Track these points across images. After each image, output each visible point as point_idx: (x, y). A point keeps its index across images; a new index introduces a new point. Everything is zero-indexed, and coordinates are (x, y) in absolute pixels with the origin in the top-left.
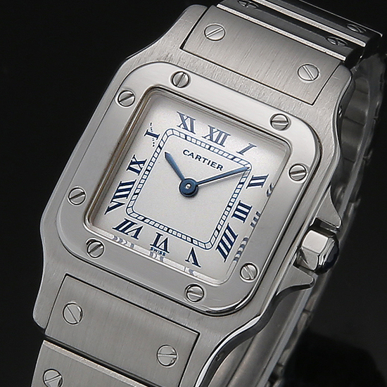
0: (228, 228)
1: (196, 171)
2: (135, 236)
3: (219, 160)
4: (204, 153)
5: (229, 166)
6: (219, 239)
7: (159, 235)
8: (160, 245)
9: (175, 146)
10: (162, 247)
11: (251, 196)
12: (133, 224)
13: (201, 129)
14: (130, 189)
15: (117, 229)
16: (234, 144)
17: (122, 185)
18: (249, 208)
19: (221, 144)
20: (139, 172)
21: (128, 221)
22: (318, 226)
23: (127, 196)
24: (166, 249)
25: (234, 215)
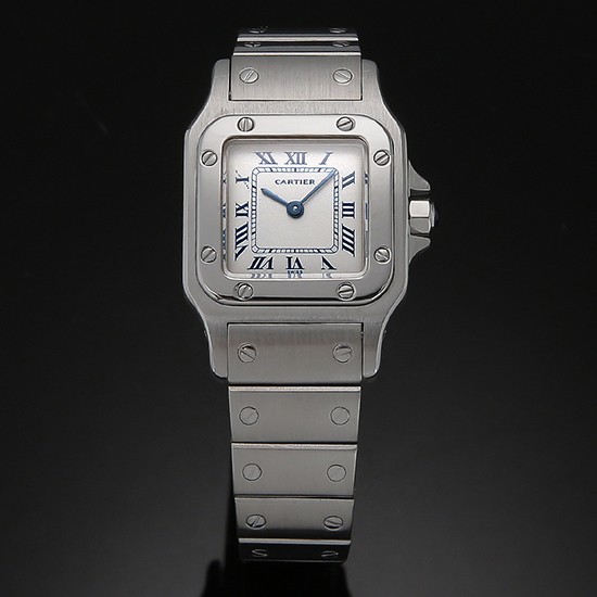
0: (344, 228)
1: (294, 194)
2: (270, 267)
3: (308, 176)
4: (293, 176)
5: (319, 178)
6: (341, 241)
7: (289, 259)
8: (294, 266)
9: (266, 181)
10: (297, 266)
11: (350, 194)
12: (263, 258)
13: (281, 159)
14: (246, 232)
15: (252, 268)
16: (313, 158)
17: (237, 231)
18: (353, 205)
19: (303, 163)
20: (247, 215)
21: (257, 258)
22: (415, 195)
23: (246, 238)
24: (301, 267)
25: (344, 215)
